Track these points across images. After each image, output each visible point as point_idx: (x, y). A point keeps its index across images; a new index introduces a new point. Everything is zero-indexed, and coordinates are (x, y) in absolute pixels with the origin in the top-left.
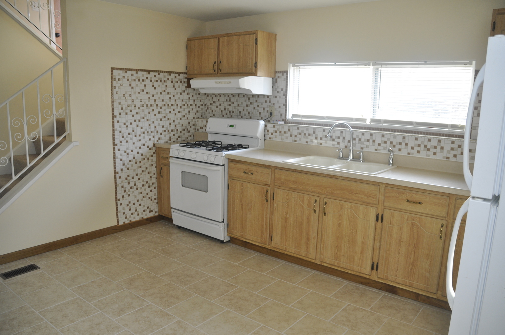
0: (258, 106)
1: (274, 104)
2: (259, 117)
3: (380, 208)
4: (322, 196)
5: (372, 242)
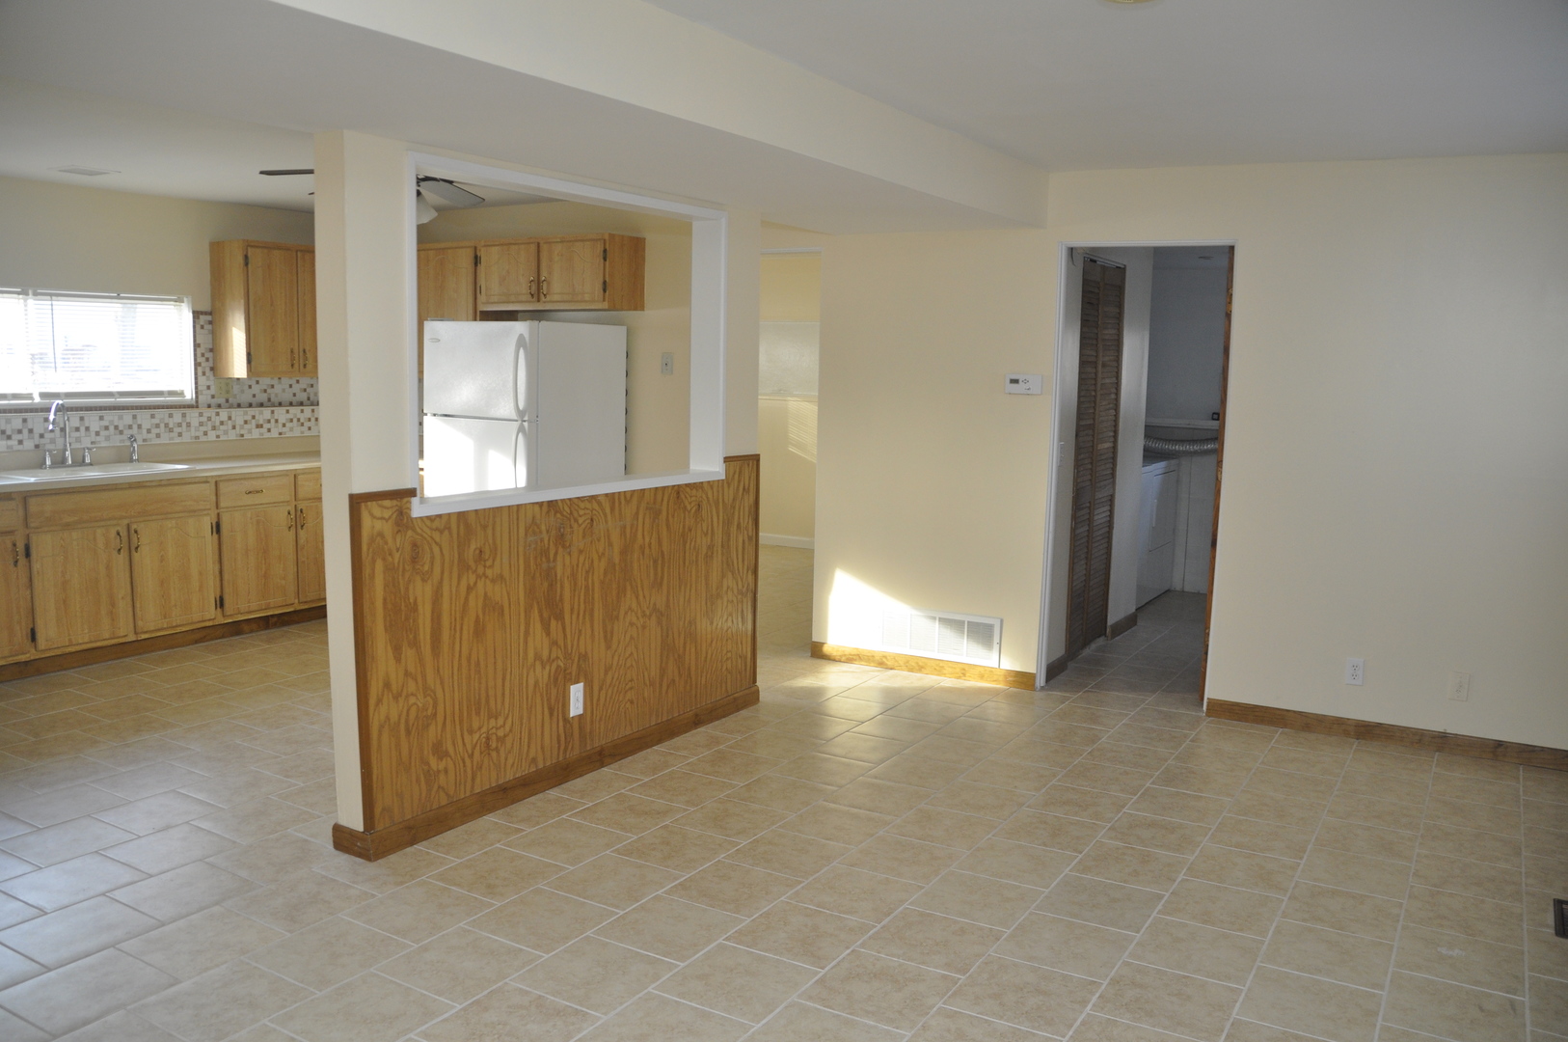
3: (213, 513)
4: (126, 522)
5: (212, 567)
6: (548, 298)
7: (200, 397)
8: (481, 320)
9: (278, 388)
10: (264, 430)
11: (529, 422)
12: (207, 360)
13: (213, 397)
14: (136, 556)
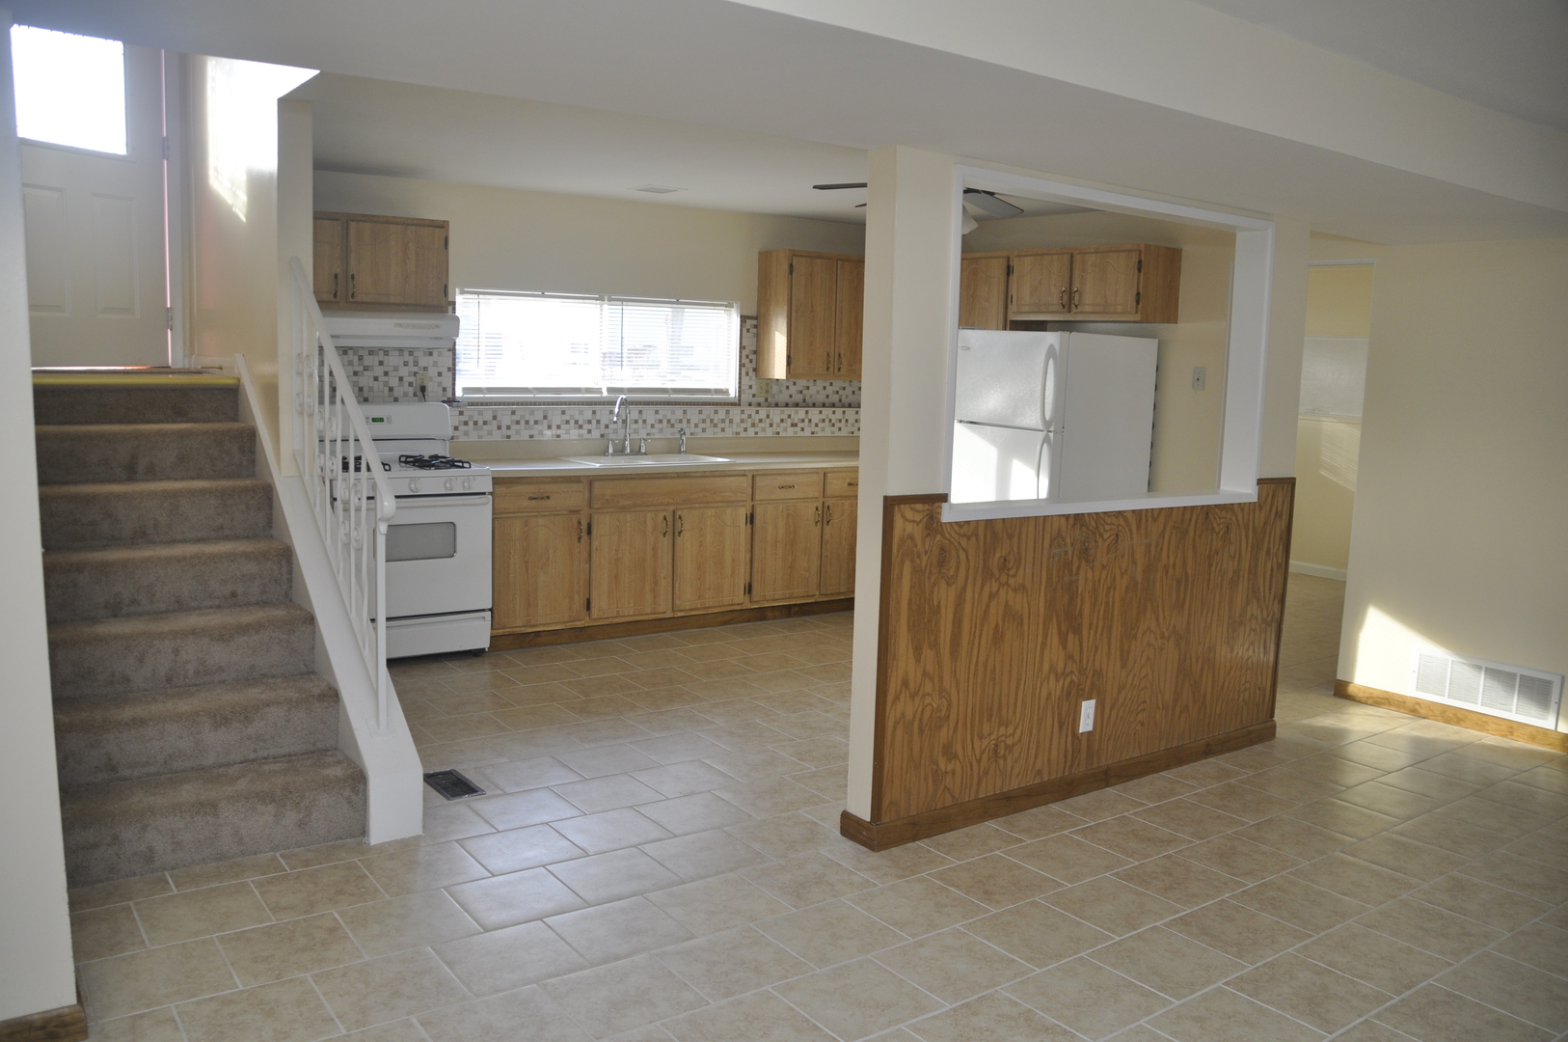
0: (386, 374)
1: (425, 369)
2: (390, 396)
3: (749, 504)
4: (672, 508)
5: (743, 555)
6: (1080, 309)
7: (742, 395)
8: (1010, 329)
9: (813, 390)
10: (798, 429)
11: (1055, 432)
12: (751, 361)
13: (754, 396)
14: (678, 540)
